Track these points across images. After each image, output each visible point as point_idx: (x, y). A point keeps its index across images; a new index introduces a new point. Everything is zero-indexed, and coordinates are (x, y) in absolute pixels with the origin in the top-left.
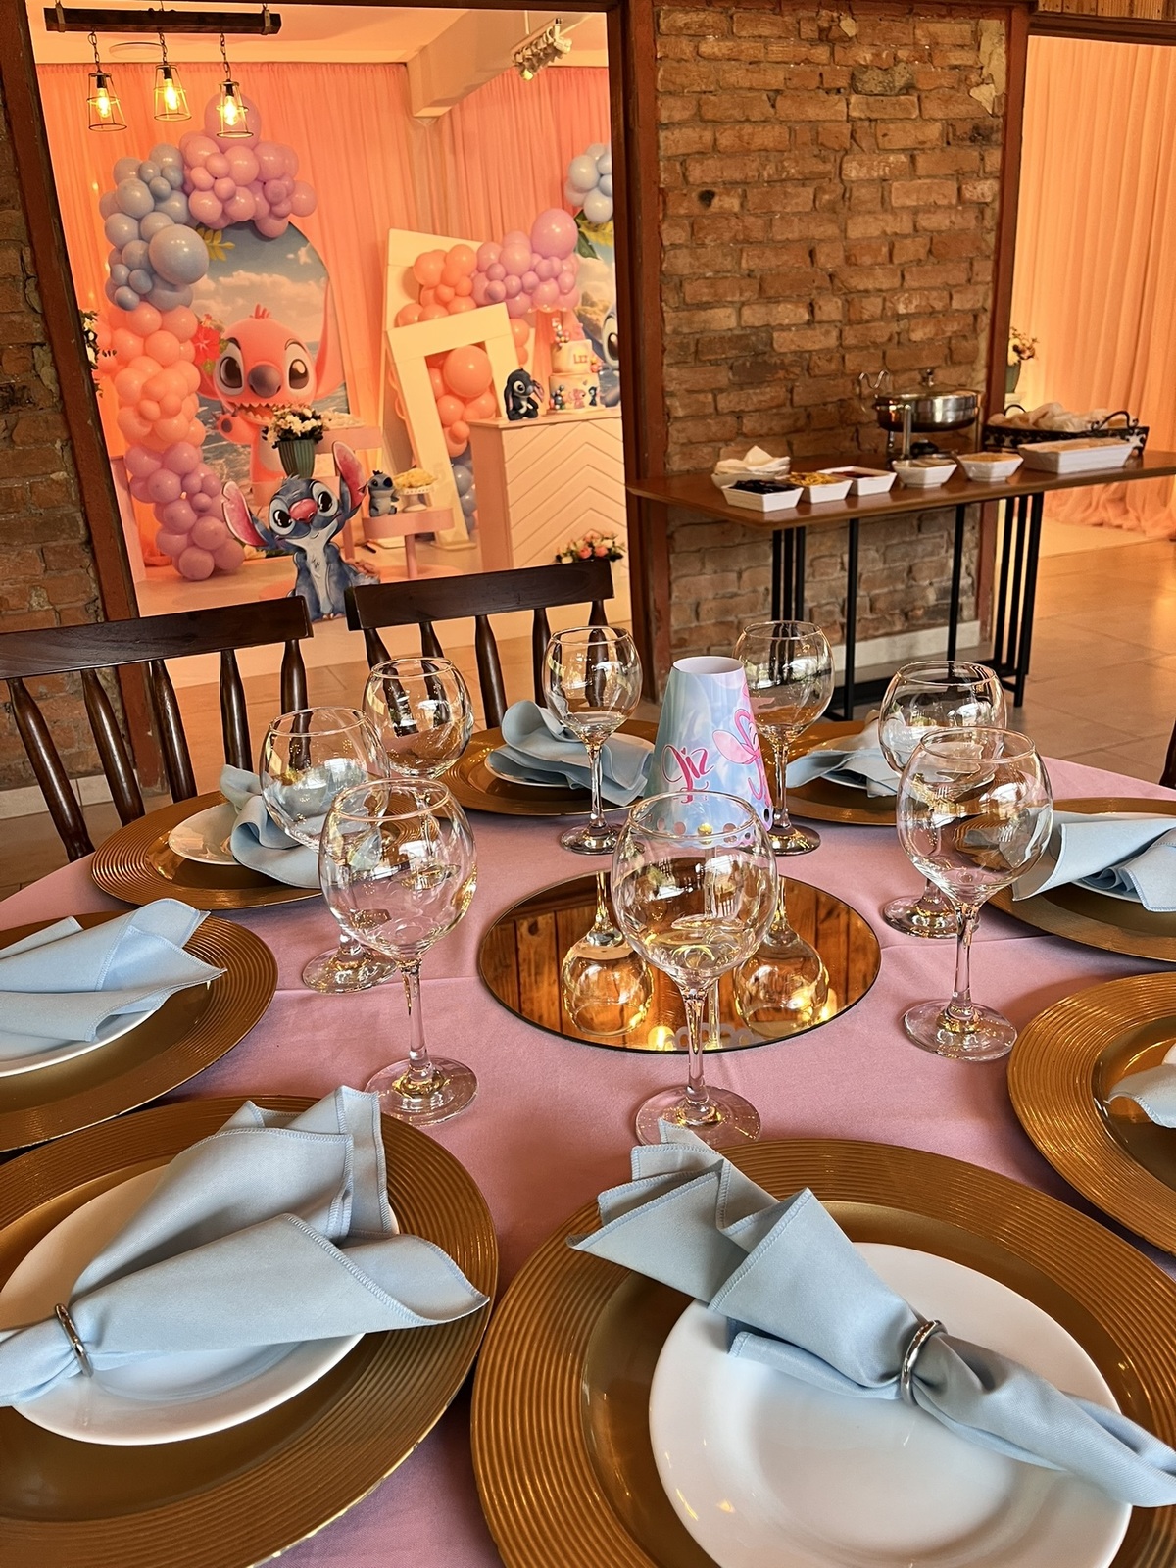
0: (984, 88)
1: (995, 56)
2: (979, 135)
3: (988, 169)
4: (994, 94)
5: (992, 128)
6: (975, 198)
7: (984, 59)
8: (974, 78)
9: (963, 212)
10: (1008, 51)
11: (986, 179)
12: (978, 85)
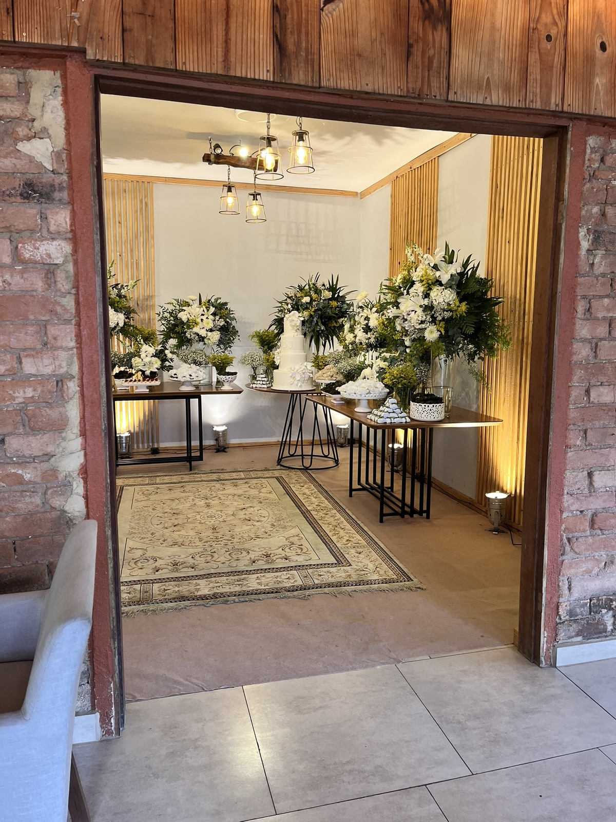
0: (36, 142)
1: (48, 109)
2: (35, 192)
3: (53, 228)
4: (51, 149)
5: (52, 186)
6: (38, 258)
7: (33, 111)
8: (22, 131)
9: (22, 273)
10: (65, 104)
11: (53, 239)
12: (29, 139)
